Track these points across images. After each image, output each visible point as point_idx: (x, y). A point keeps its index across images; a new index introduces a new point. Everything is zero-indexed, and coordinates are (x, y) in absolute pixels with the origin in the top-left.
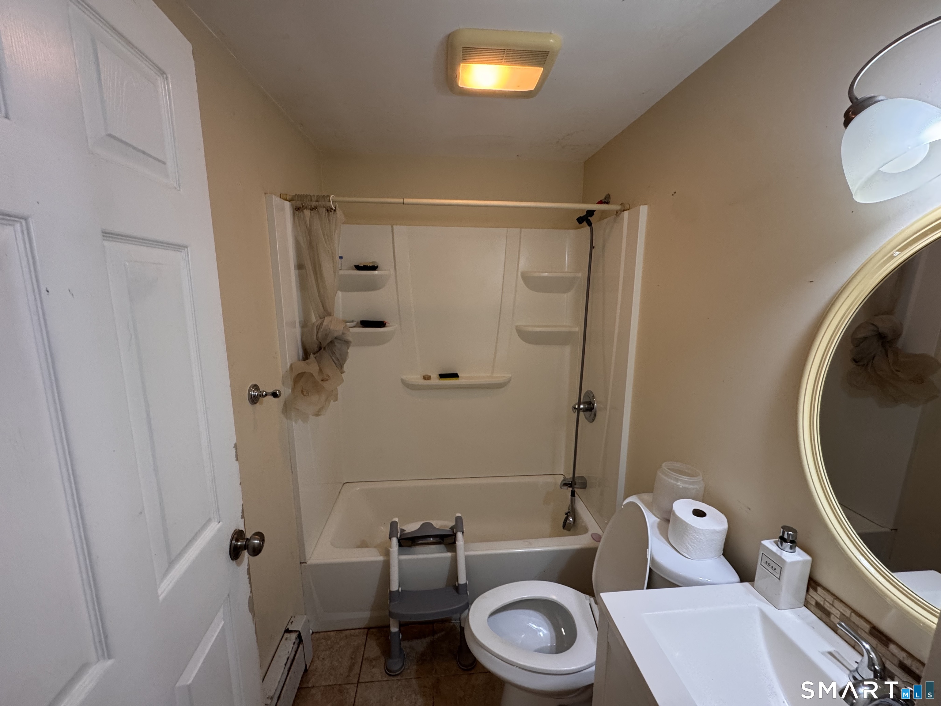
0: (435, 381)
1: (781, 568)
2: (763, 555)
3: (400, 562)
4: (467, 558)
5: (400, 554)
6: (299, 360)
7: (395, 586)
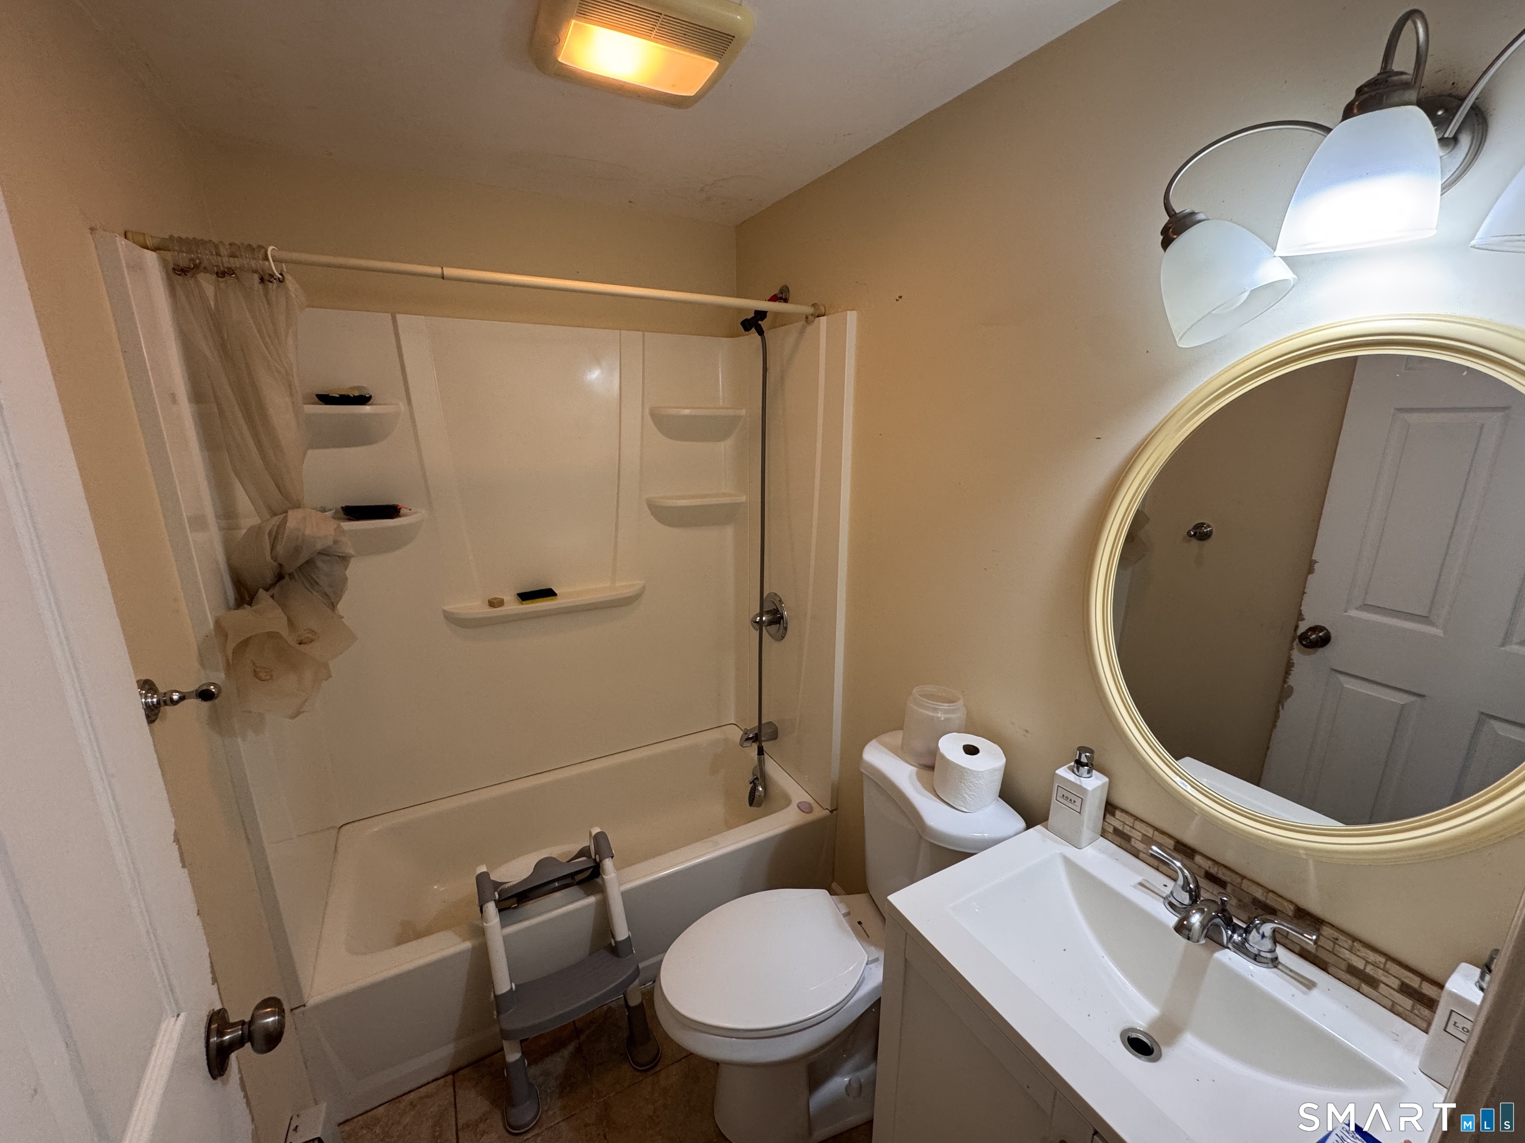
0: (512, 607)
1: (1082, 799)
2: (1059, 787)
3: (506, 939)
4: (624, 894)
5: (504, 925)
6: (229, 608)
7: (503, 984)
